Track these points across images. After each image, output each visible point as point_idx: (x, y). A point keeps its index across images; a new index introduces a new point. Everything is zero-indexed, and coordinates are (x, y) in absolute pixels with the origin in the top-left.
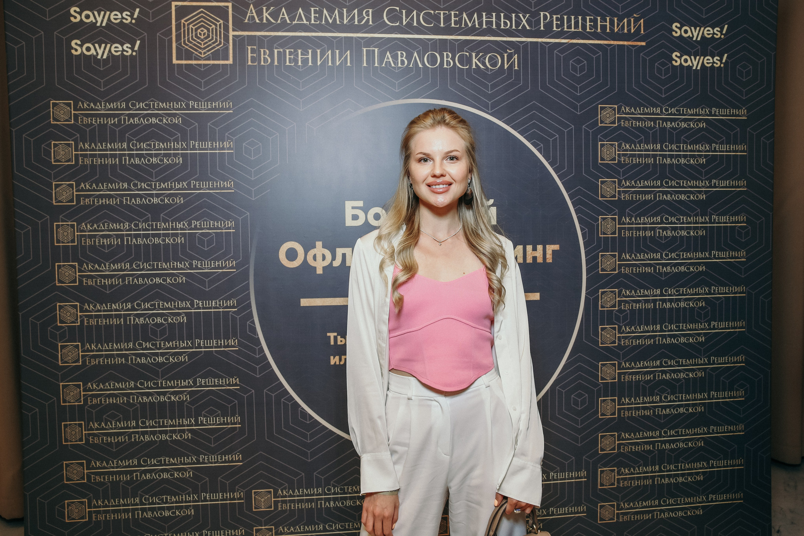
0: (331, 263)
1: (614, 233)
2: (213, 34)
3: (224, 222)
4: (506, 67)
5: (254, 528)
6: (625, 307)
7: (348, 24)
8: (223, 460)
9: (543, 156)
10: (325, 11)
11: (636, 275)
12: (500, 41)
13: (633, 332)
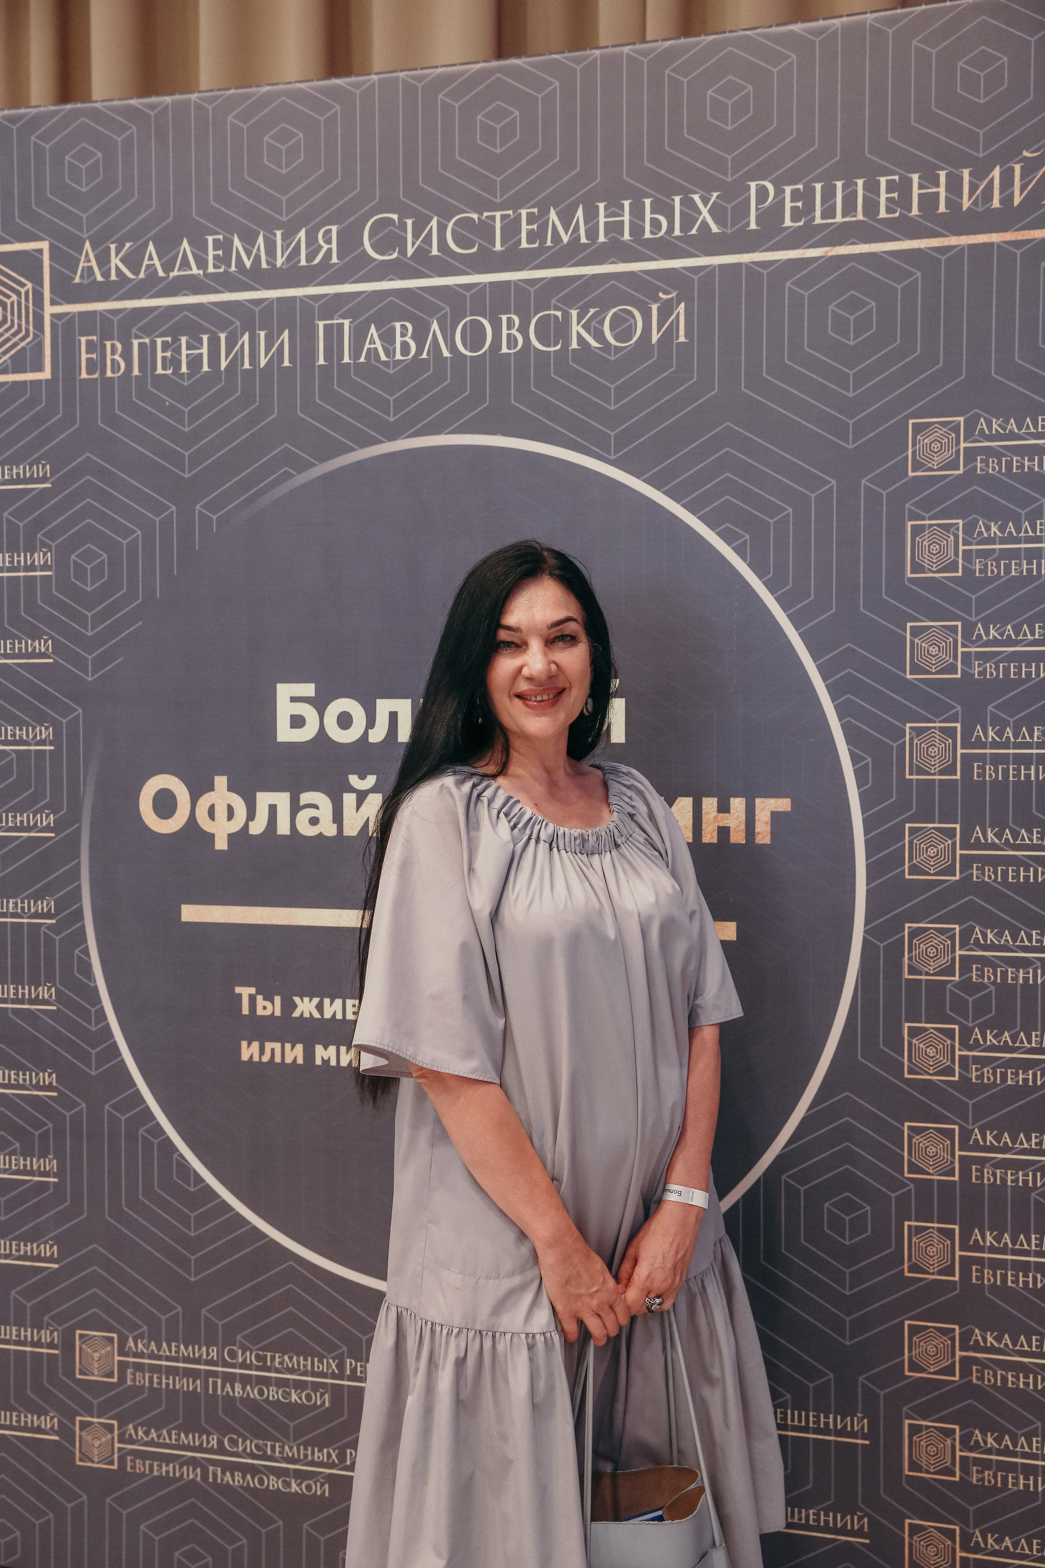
0: (246, 826)
1: (951, 770)
2: (12, 314)
3: (34, 729)
4: (655, 338)
5: (78, 1418)
6: (982, 976)
7: (285, 267)
8: (22, 1253)
9: (748, 565)
10: (237, 242)
11: (1016, 887)
12: (641, 271)
13: (1006, 1048)
